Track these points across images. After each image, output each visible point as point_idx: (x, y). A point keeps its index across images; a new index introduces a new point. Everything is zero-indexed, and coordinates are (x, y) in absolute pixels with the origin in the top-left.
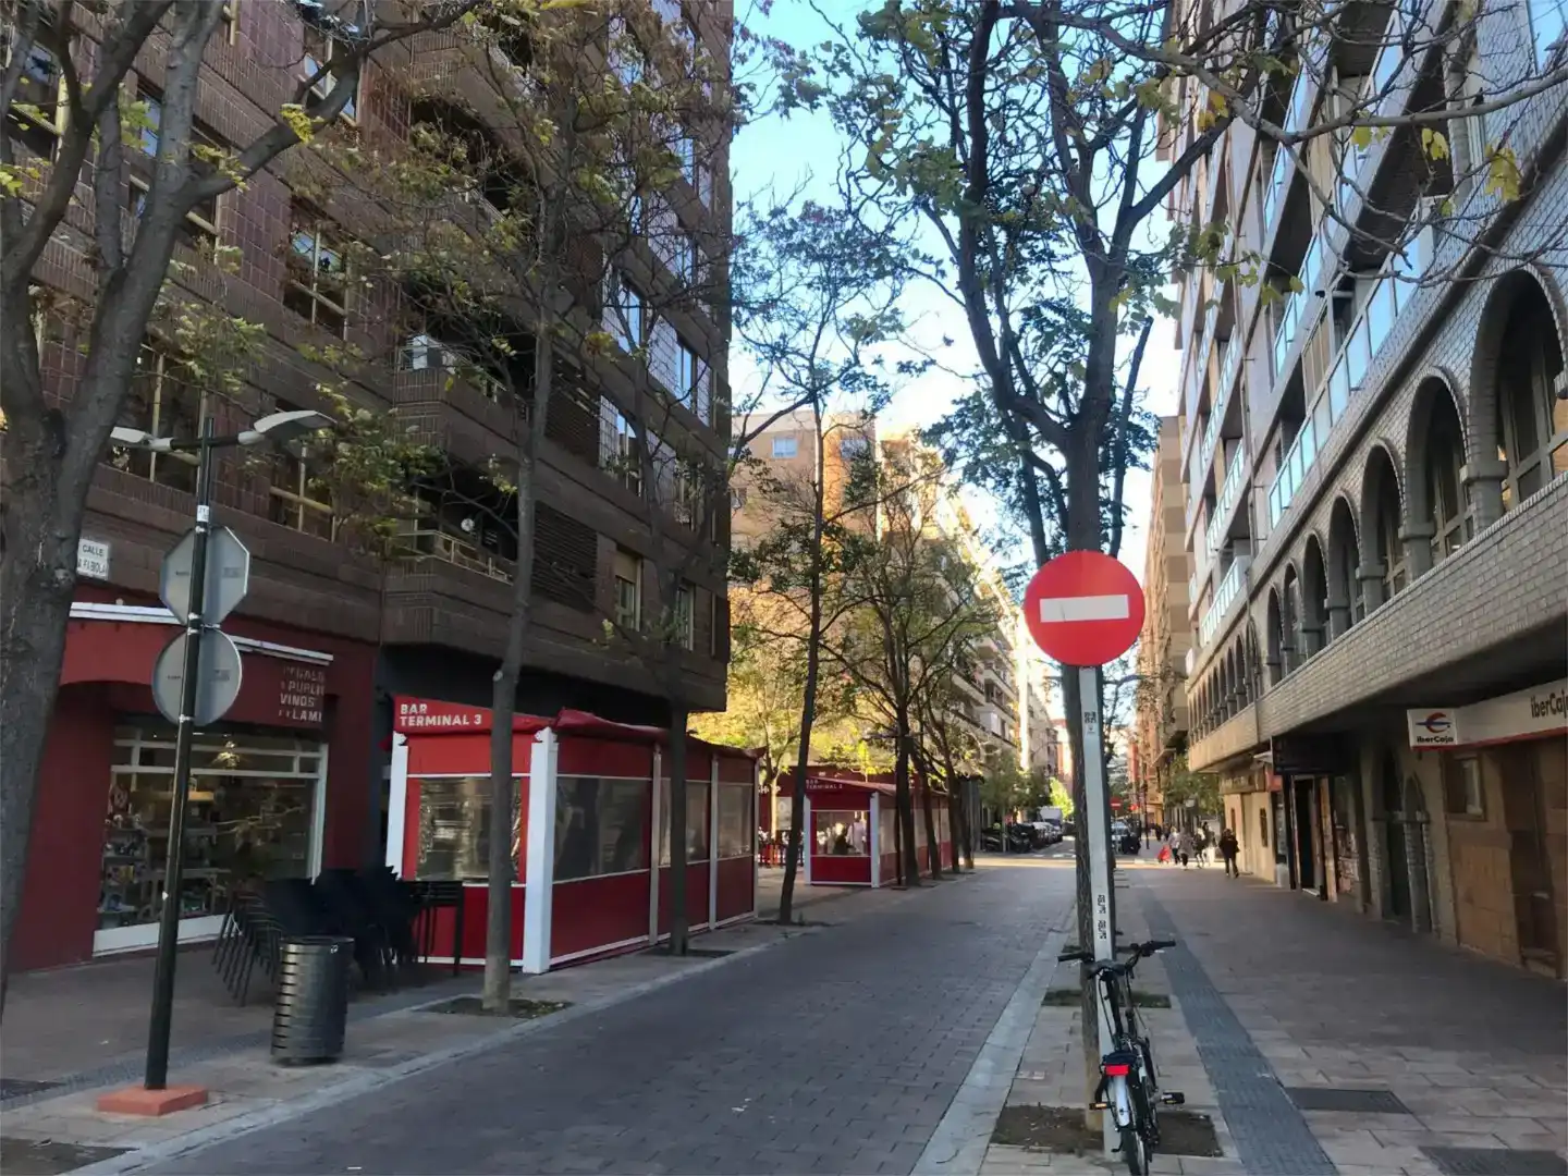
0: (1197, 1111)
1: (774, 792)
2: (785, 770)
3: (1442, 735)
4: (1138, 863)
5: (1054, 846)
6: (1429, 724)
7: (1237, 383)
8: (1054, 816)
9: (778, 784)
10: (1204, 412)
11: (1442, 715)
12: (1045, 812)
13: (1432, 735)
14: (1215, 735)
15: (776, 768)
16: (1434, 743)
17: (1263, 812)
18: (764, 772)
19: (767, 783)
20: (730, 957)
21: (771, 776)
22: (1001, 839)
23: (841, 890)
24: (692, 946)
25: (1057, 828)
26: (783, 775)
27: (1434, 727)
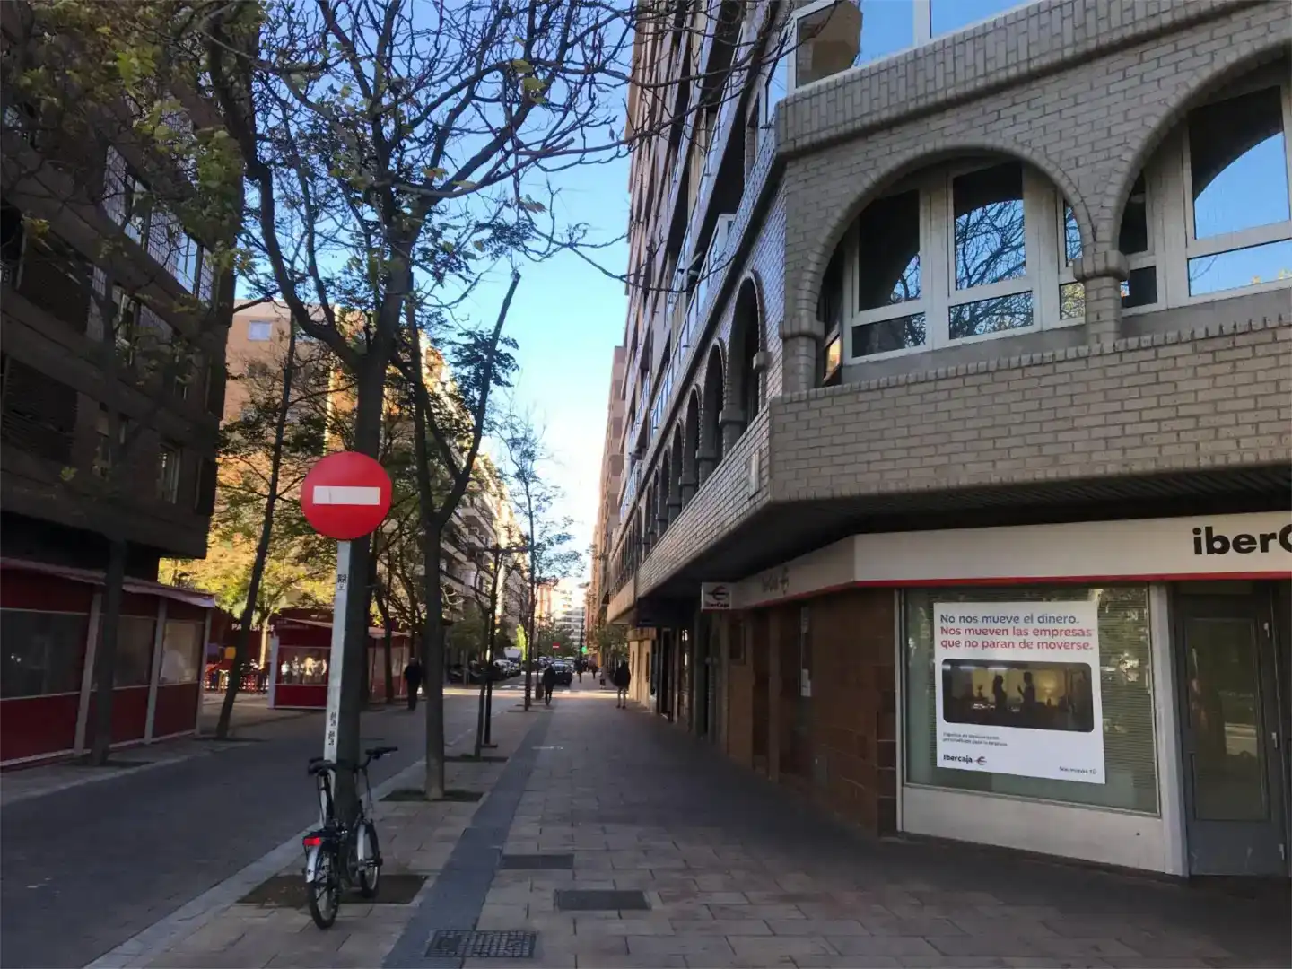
0: (419, 874)
1: (265, 630)
2: (276, 611)
3: (722, 602)
4: (566, 693)
5: (511, 679)
6: (714, 593)
7: (649, 330)
8: (515, 655)
9: (270, 623)
10: (635, 347)
11: (723, 588)
12: (509, 652)
13: (715, 602)
14: (620, 594)
15: (268, 609)
16: (716, 608)
17: (648, 655)
18: (259, 614)
19: (260, 622)
20: (144, 767)
21: (264, 616)
22: (462, 672)
23: (298, 713)
24: (111, 758)
25: (517, 665)
26: (274, 615)
27: (718, 596)
